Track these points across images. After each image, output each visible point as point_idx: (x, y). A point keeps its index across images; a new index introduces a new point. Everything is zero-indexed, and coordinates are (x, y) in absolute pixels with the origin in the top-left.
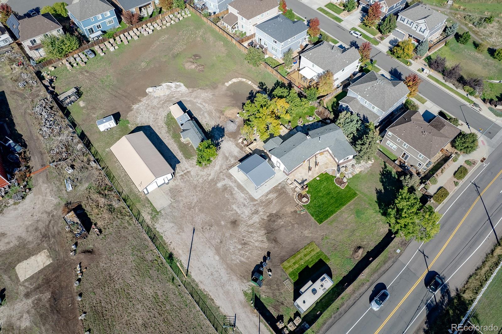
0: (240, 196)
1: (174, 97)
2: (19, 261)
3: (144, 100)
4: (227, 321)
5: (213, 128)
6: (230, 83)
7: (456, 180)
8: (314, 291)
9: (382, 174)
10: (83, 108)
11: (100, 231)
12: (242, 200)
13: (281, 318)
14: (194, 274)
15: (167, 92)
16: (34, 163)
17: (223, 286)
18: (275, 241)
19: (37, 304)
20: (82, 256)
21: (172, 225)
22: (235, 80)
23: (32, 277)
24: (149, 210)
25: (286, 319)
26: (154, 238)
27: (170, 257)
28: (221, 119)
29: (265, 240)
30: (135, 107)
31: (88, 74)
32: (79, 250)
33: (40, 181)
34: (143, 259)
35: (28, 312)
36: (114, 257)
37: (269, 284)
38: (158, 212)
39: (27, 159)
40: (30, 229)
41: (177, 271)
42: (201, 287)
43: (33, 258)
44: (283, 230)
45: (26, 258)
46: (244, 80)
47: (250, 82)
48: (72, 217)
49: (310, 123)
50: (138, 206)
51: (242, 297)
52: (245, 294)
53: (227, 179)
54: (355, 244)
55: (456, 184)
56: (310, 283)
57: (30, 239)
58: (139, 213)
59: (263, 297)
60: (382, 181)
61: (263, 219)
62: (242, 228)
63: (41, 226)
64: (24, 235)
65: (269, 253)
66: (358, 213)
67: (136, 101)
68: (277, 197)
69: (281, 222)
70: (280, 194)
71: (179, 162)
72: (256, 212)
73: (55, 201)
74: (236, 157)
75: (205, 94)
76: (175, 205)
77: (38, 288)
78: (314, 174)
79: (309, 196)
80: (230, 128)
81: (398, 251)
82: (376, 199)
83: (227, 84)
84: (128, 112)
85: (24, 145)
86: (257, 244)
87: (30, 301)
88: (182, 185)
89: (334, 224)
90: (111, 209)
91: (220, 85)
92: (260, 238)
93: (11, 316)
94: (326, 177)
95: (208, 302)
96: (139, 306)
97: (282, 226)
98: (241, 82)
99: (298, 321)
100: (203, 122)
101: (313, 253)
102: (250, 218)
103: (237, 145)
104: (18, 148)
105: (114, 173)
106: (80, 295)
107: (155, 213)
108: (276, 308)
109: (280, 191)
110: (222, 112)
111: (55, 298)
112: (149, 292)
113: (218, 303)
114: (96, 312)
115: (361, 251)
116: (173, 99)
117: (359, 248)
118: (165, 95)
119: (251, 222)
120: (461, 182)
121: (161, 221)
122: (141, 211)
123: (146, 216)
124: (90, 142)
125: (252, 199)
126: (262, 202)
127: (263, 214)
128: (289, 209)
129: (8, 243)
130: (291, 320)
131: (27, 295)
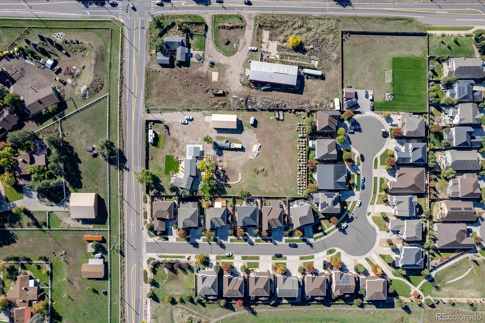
0: (191, 141)
1: (249, 151)
2: (219, 74)
3: (256, 140)
4: (163, 112)
5: (223, 153)
6: (240, 176)
7: (145, 210)
8: (151, 136)
9: (164, 189)
10: (269, 117)
11: (211, 97)
12: (190, 141)
13: (153, 125)
14: (180, 113)
15: (253, 150)
16: (254, 91)
17: (171, 117)
18: (171, 140)
19: (203, 74)
20: (207, 89)
21: (198, 117)
22: (240, 179)
23: (211, 75)
24: (207, 114)
25: (152, 125)
26: (198, 109)
27: (189, 110)
28: (225, 159)
29: (174, 137)
30: (255, 135)
31: (289, 128)
32: (210, 89)
33: (244, 90)
34: (194, 103)
35: (202, 71)
36: (200, 97)
37: (163, 128)
38: (205, 116)
39: (257, 89)
40: (228, 80)
41: (184, 110)
42: (175, 112)
43: (217, 77)
44: (172, 144)
45: (218, 76)
46: (237, 182)
47: (234, 183)
48: (221, 92)
49: (199, 186)
50: (212, 112)
51: (165, 120)
52: (165, 121)
53: (200, 142)
54: (154, 158)
55: (144, 209)
56: (153, 137)
57: (224, 79)
58: (209, 111)
59: (161, 125)
60: (162, 186)
61: (180, 142)
62: (182, 134)
63: (226, 83)
64: (227, 78)
65: (170, 135)
66: (160, 169)
67: (258, 137)
68: (183, 151)
69: (175, 145)
70: (183, 153)
71: (218, 133)
72: (183, 142)
73: (232, 91)
74: (206, 151)
75: (241, 163)
76: (204, 122)
77: (207, 75)
78: (180, 169)
79: (176, 160)
80: (218, 159)
81: (143, 168)
82: (160, 178)
83: (240, 174)
84: (254, 131)
85: (264, 90)
86: (174, 134)
87: (205, 72)
88: (208, 128)
89: (163, 159)
90: (216, 104)
91: (241, 171)
92: (175, 136)
93: (205, 66)
94: (177, 171)
95: (170, 111)
96: (182, 95)
97: (173, 145)
98: (237, 180)
99: (149, 128)
100: (229, 152)
101: (160, 146)
102: (183, 138)
103: (210, 155)
104: (262, 88)
105: (229, 112)
106: (197, 84)
107: (205, 115)
108: (156, 125)
109: (184, 154)
110: (228, 162)
111: (201, 78)
112: (184, 100)
113: (168, 113)
114: (189, 85)
115: (151, 158)
116: (248, 150)
117: (152, 159)
118: (253, 148)
119: (182, 138)
120: (143, 211)
121: (201, 115)
122: (209, 112)
123: (206, 112)
124: (249, 111)
125: (188, 144)
126: (185, 146)
127: (181, 143)
128: (177, 151)
129: (227, 73)
130: (151, 126)
131: (207, 72)
